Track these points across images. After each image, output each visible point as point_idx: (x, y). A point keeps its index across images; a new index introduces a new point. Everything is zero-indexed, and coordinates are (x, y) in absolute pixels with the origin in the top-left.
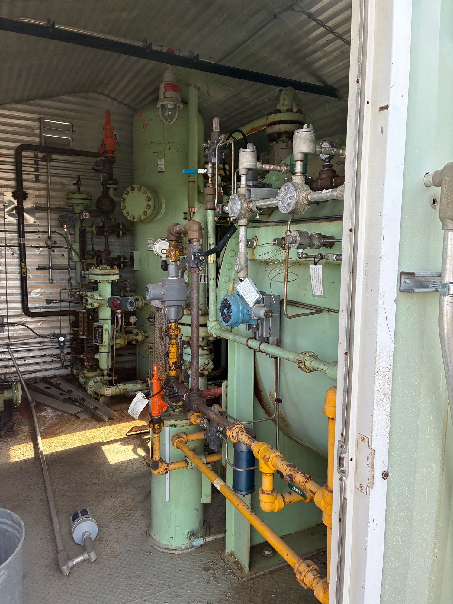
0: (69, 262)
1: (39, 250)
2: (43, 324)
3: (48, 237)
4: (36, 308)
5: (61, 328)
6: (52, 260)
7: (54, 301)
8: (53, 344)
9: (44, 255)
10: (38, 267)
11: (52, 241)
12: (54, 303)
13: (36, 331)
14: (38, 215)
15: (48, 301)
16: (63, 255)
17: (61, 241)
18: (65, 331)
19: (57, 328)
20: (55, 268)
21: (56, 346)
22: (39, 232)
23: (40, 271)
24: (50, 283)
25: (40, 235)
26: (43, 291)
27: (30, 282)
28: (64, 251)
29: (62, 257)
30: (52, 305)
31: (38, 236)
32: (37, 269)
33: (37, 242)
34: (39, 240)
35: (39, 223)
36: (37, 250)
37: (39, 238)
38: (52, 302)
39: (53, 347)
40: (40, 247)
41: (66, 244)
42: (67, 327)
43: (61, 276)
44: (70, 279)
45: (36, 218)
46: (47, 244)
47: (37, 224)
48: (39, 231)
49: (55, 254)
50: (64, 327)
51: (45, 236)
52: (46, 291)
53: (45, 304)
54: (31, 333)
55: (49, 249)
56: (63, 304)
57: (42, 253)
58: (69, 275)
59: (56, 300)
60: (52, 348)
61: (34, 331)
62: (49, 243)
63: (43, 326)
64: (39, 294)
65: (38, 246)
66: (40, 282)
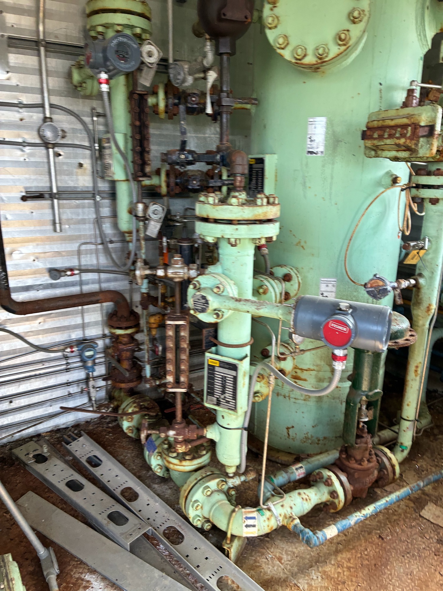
0: (95, 182)
1: (23, 151)
2: (44, 321)
3: (45, 118)
4: (27, 288)
5: (83, 326)
6: (58, 177)
7: (69, 273)
8: (69, 361)
9: (36, 164)
10: (24, 194)
11: (54, 130)
12: (69, 276)
13: (31, 339)
14: (14, 58)
15: (55, 273)
16: (81, 165)
17: (74, 130)
18: (93, 332)
19: (75, 327)
20: (64, 196)
21: (75, 365)
22: (20, 105)
23: (30, 204)
24: (55, 230)
25: (25, 113)
26: (39, 250)
27: (9, 229)
28: (84, 158)
29: (80, 171)
30: (63, 279)
31: (19, 115)
32: (24, 199)
33: (16, 132)
34: (21, 124)
35: (20, 82)
36: (19, 153)
37: (21, 120)
38: (63, 274)
39: (69, 367)
40: (24, 144)
41: (87, 139)
42: (96, 323)
43: (78, 215)
44: (98, 221)
45: (9, 67)
46: (42, 137)
47: (13, 83)
48: (20, 103)
49: (64, 163)
50: (89, 325)
51: (36, 116)
52: (47, 248)
53: (46, 279)
54: (19, 344)
55: (47, 148)
56: (86, 276)
57: (32, 159)
58: (97, 212)
59: (71, 270)
60: (67, 370)
61: (26, 338)
62: (49, 134)
63: (46, 326)
64: (32, 258)
65: (20, 140)
66: (32, 228)
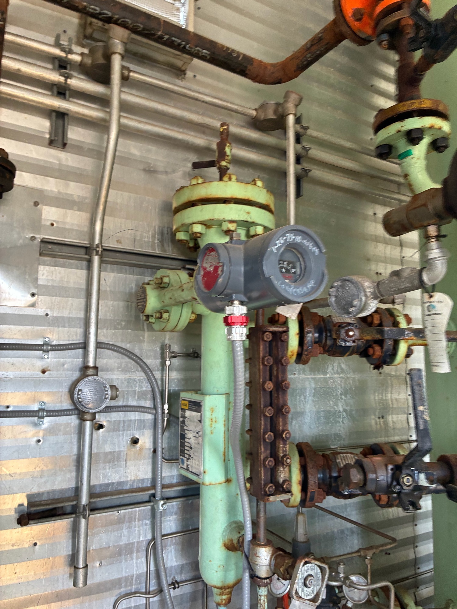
0: (155, 469)
3: (85, 368)
9: (57, 448)
10: (24, 509)
11: (99, 389)
14: (47, 273)
16: (135, 441)
17: (131, 383)
20: (101, 505)
22: (46, 348)
23: (33, 528)
25: (51, 360)
28: (141, 425)
29: (132, 452)
31: (40, 364)
32: (23, 519)
33: (32, 393)
34: (42, 380)
35: (52, 309)
36: (30, 430)
37: (43, 372)
40: (40, 413)
41: (149, 396)
45: (37, 286)
47: (40, 311)
48: (46, 344)
49: (108, 441)
51: (70, 363)
55: (82, 419)
57: (52, 440)
58: (155, 526)
62: (88, 397)
65: (35, 407)
